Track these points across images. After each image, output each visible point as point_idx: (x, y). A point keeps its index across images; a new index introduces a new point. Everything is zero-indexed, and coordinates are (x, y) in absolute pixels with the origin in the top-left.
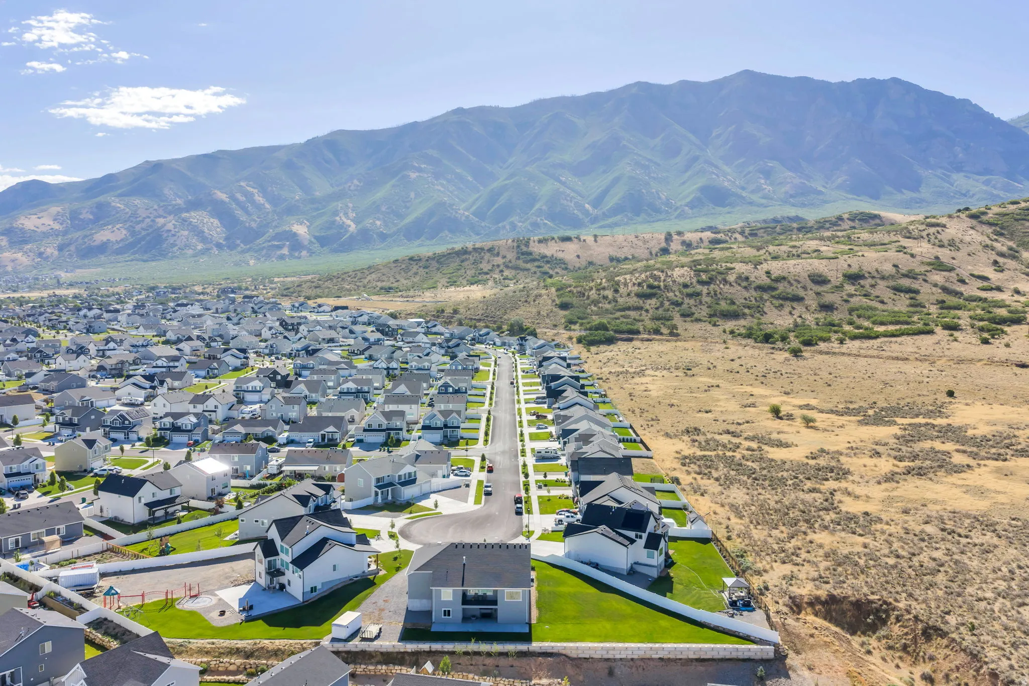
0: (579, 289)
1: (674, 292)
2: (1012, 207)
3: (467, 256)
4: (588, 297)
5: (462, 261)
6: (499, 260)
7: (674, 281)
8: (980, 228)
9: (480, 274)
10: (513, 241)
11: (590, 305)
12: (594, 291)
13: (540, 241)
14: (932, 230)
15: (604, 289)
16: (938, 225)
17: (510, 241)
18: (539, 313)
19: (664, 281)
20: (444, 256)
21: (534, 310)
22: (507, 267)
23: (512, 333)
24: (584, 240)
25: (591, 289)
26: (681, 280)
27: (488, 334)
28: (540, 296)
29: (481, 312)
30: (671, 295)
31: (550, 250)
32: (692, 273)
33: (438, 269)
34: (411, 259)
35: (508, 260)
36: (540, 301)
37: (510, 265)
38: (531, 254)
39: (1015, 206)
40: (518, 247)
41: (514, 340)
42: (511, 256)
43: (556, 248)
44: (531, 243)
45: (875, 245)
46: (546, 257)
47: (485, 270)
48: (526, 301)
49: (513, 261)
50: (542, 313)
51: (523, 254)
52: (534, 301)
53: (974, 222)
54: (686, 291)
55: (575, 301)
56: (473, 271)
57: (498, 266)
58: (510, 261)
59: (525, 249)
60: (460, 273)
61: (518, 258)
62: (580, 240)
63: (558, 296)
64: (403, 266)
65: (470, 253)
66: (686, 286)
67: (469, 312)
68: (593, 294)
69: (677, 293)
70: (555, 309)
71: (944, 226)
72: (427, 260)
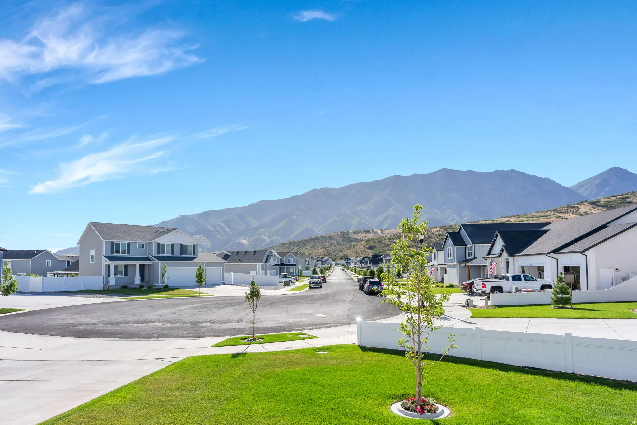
0: (379, 240)
1: (434, 238)
2: (613, 199)
3: (318, 240)
4: (384, 243)
5: (316, 243)
6: (334, 242)
7: (433, 234)
8: (597, 208)
9: (324, 247)
10: (341, 233)
11: (385, 246)
12: (387, 240)
13: (354, 233)
14: (572, 209)
15: (393, 239)
16: (574, 207)
17: (339, 233)
18: (357, 252)
19: (427, 233)
20: (306, 241)
21: (354, 251)
22: (338, 244)
23: (341, 258)
24: (376, 232)
25: (386, 239)
26: (437, 233)
27: (328, 260)
28: (357, 245)
29: (323, 254)
30: (433, 240)
31: (360, 236)
32: (442, 230)
33: (303, 247)
34: (291, 243)
35: (338, 241)
36: (357, 247)
37: (339, 243)
38: (350, 238)
39: (615, 198)
40: (343, 235)
41: (343, 262)
42: (339, 239)
43: (362, 235)
44: (350, 233)
45: (542, 217)
46: (358, 239)
47: (327, 246)
48: (349, 248)
49: (341, 242)
50: (358, 252)
51: (346, 238)
52: (354, 247)
53: (594, 206)
54: (441, 237)
55: (377, 245)
56: (321, 247)
57: (334, 244)
58: (339, 242)
59: (346, 236)
60: (314, 248)
61: (343, 240)
62: (374, 232)
63: (367, 244)
64: (287, 246)
65: (319, 238)
66: (440, 235)
67: (317, 255)
68: (387, 242)
69: (436, 239)
70: (365, 250)
71: (578, 207)
72: (299, 243)
